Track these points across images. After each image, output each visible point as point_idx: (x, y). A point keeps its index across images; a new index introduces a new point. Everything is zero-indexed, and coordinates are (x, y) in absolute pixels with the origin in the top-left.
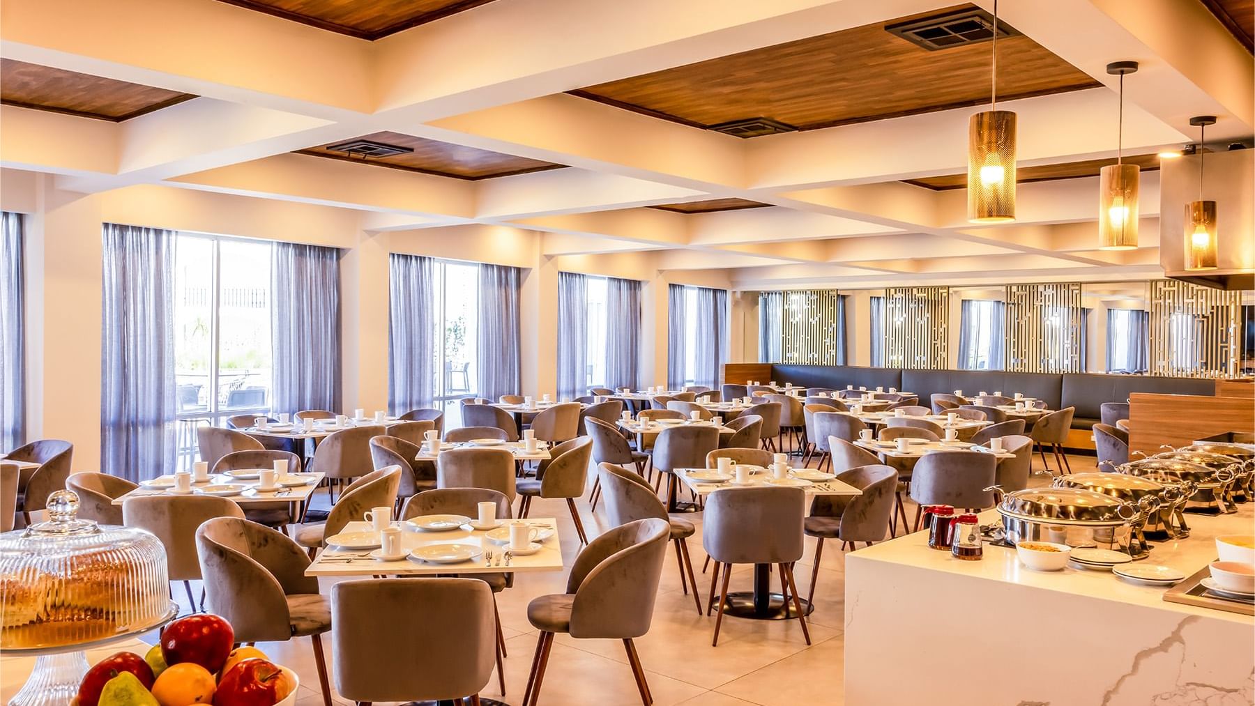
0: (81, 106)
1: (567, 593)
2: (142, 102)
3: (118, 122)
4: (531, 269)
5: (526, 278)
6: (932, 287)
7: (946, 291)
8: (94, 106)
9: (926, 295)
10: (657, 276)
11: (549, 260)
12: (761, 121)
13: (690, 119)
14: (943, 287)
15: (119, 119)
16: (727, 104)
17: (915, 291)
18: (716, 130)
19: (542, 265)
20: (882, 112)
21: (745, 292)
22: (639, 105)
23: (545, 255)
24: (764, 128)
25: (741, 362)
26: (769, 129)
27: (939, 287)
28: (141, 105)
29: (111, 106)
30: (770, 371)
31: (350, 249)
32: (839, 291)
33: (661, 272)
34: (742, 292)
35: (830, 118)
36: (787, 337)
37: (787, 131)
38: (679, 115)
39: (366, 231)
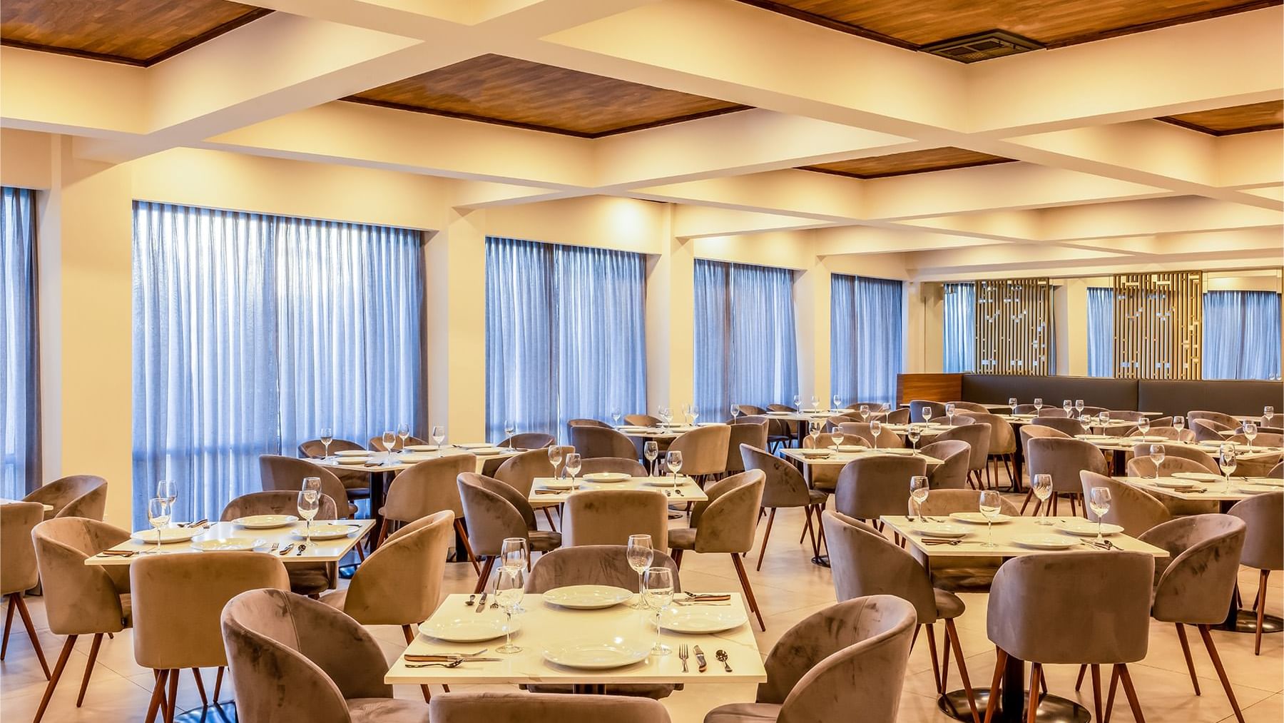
0: (100, 46)
1: (757, 702)
2: (174, 37)
3: (146, 66)
4: (660, 255)
5: (652, 269)
6: (1178, 273)
7: (1198, 277)
8: (114, 45)
9: (1169, 283)
10: (817, 264)
11: (683, 244)
12: (997, 34)
13: (896, 36)
14: (1193, 272)
15: (147, 63)
16: (954, 9)
17: (1154, 278)
18: (930, 52)
19: (674, 250)
20: (1173, 15)
21: (925, 283)
22: (829, 16)
23: (677, 238)
24: (1000, 46)
25: (922, 372)
26: (1007, 47)
27: (1187, 272)
28: (173, 41)
29: (136, 43)
30: (960, 382)
31: (436, 232)
32: (1050, 280)
33: (821, 258)
34: (922, 283)
35: (1097, 26)
36: (982, 340)
37: (1031, 49)
38: (882, 28)
39: (457, 209)
